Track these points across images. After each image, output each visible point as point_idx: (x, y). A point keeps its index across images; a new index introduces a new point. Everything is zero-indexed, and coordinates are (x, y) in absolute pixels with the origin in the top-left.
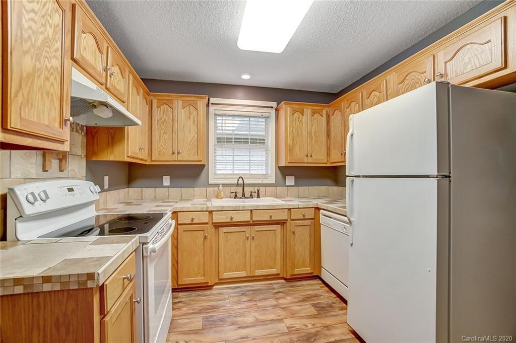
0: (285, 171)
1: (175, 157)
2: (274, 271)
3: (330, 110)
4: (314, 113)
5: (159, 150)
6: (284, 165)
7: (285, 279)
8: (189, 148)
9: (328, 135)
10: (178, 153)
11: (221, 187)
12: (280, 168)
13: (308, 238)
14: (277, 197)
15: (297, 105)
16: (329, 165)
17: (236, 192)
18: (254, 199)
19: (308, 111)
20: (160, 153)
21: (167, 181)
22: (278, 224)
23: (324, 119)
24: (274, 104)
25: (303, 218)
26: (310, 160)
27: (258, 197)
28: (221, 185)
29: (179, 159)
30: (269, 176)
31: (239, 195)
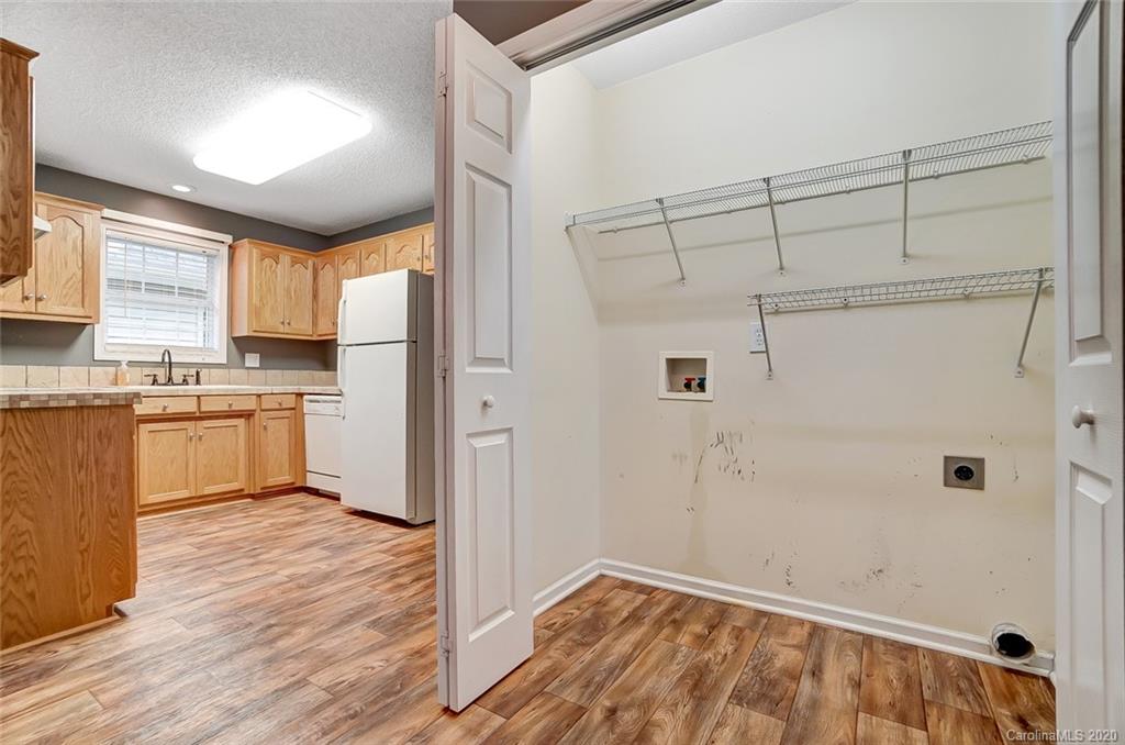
0: (242, 345)
1: (30, 305)
2: (235, 486)
3: (318, 261)
4: (294, 262)
6: (245, 334)
7: (252, 496)
8: (64, 293)
9: (315, 296)
10: (39, 299)
11: (124, 368)
12: (235, 339)
13: (286, 436)
14: (229, 383)
15: (269, 248)
16: (314, 338)
17: (155, 376)
18: (191, 385)
19: (286, 258)
22: (240, 416)
23: (309, 273)
24: (229, 239)
25: (278, 407)
26: (287, 329)
27: (198, 382)
28: (124, 364)
29: (40, 310)
30: (216, 352)
31: (162, 379)
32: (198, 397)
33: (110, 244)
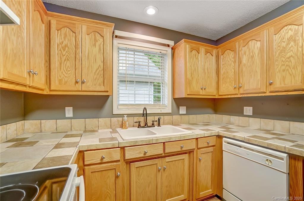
0: (178, 102)
1: (79, 87)
2: (182, 197)
3: (219, 50)
4: (207, 52)
5: (60, 78)
6: (184, 96)
8: (95, 76)
10: (83, 82)
11: (126, 118)
12: (174, 99)
13: (210, 164)
14: (173, 125)
15: (194, 44)
16: (217, 97)
17: (139, 122)
18: (156, 127)
19: (203, 50)
20: (60, 81)
21: (69, 112)
22: (186, 153)
23: (214, 58)
24: (172, 43)
25: (207, 146)
26: (204, 92)
27: (159, 125)
28: (125, 116)
29: (83, 89)
30: (166, 106)
31: (142, 124)
32: (164, 143)
33: (120, 52)
